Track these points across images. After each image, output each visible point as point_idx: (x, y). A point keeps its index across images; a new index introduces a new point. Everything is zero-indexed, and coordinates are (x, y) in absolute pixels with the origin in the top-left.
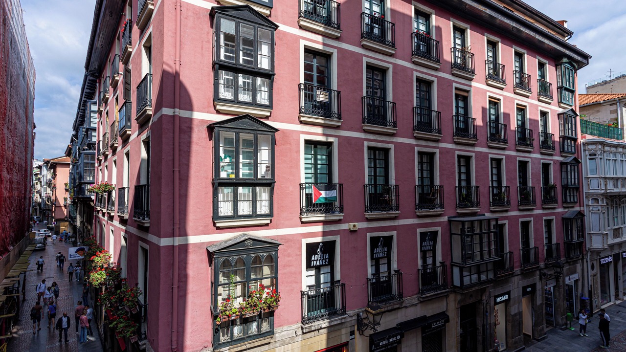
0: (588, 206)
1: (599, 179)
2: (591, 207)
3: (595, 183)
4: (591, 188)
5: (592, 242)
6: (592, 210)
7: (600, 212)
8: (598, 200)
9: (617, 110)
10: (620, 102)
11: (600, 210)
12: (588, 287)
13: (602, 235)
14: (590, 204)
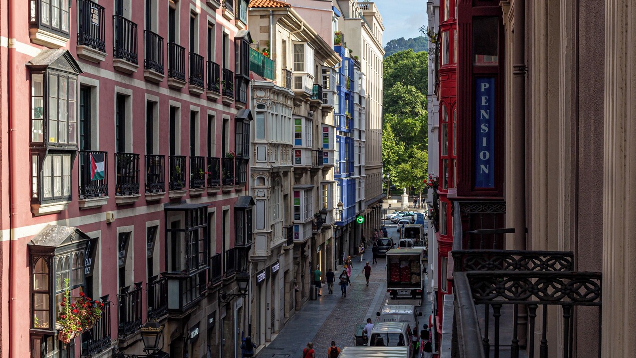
0: (253, 189)
1: (266, 146)
2: (257, 191)
3: (262, 151)
4: (258, 161)
5: (256, 248)
6: (258, 197)
7: (266, 198)
8: (264, 179)
9: (269, 28)
10: (273, 15)
11: (266, 196)
12: (249, 322)
13: (266, 235)
14: (256, 187)
